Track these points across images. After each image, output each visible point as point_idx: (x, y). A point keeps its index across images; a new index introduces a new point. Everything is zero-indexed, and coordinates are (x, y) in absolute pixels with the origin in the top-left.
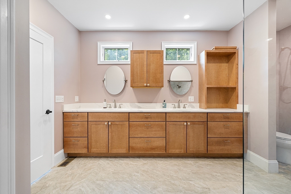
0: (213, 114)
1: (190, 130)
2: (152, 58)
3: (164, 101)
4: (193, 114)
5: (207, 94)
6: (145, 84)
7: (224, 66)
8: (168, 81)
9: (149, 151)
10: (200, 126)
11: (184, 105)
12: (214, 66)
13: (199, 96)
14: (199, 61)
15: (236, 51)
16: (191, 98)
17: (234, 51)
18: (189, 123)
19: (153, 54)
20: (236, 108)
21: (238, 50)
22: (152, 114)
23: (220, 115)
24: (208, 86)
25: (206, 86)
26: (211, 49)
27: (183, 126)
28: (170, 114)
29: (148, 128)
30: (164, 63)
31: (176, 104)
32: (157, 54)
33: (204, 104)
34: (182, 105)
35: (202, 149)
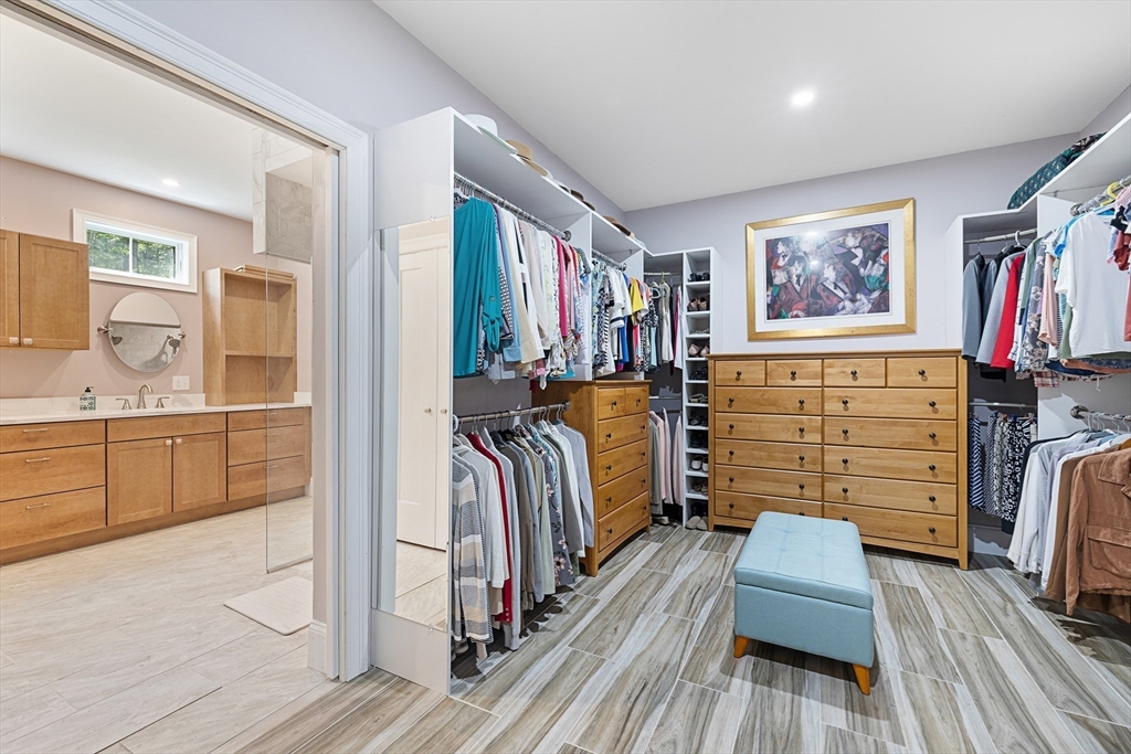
0: (241, 415)
1: (182, 459)
2: (43, 261)
3: (88, 390)
4: (191, 418)
5: (227, 370)
6: (14, 340)
7: (269, 306)
8: (99, 330)
9: (40, 535)
10: (210, 443)
11: (160, 399)
12: (244, 305)
13: (204, 375)
14: (203, 287)
15: (292, 283)
16: (180, 381)
17: (289, 283)
18: (179, 441)
19: (48, 249)
20: (293, 401)
21: (295, 280)
22: (54, 428)
23: (255, 415)
24: (230, 353)
25: (224, 352)
26: (236, 268)
27: (162, 449)
28: (119, 424)
29: (37, 470)
30: (91, 278)
31: (133, 399)
32: (64, 252)
33: (218, 395)
34: (151, 400)
35: (215, 495)
